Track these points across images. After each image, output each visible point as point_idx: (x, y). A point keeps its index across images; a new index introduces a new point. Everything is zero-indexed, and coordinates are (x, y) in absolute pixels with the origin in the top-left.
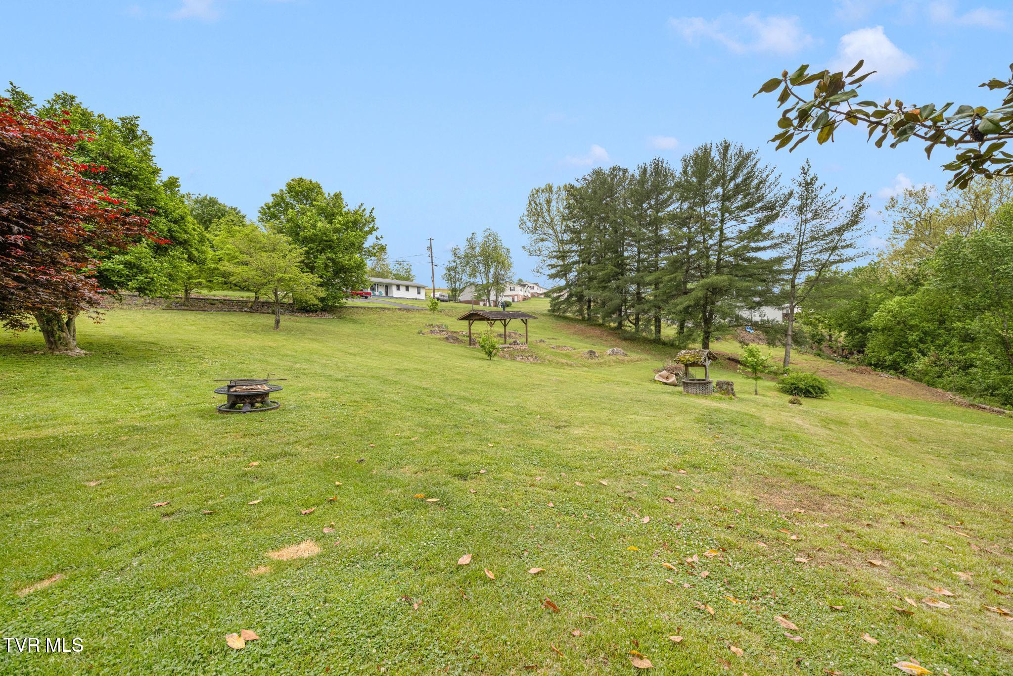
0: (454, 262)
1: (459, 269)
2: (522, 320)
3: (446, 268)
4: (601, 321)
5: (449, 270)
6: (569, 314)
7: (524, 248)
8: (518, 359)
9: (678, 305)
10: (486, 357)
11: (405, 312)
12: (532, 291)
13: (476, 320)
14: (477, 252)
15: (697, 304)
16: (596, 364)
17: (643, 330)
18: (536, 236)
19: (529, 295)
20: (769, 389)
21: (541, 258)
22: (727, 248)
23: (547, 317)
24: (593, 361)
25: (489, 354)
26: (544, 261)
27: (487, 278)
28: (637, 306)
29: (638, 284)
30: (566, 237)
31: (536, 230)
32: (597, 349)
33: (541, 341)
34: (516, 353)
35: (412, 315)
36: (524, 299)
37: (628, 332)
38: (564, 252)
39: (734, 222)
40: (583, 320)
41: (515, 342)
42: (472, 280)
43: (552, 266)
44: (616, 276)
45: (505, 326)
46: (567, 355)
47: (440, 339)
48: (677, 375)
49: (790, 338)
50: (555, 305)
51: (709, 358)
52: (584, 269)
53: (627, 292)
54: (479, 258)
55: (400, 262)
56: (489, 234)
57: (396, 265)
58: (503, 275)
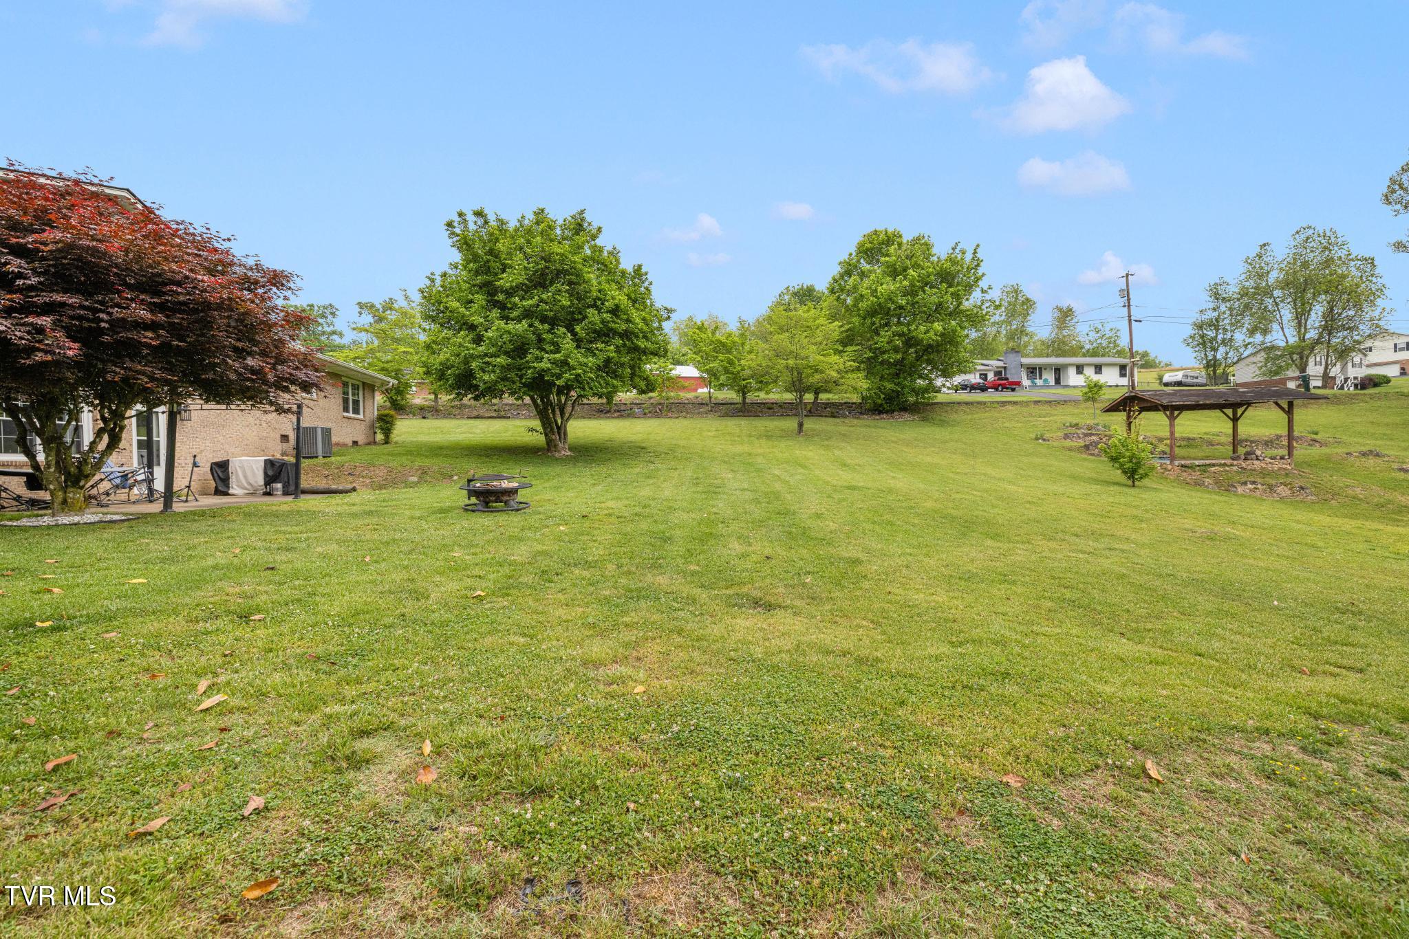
0: (1214, 310)
1: (1225, 322)
2: (1279, 405)
3: (1194, 324)
5: (1200, 327)
8: (1241, 489)
10: (1123, 479)
13: (1143, 410)
14: (1272, 281)
25: (1131, 475)
27: (1301, 331)
33: (1369, 454)
34: (1239, 478)
42: (1258, 339)
45: (1235, 420)
47: (1070, 449)
54: (1277, 293)
55: (1100, 327)
56: (1308, 238)
57: (1091, 334)
58: (1351, 319)
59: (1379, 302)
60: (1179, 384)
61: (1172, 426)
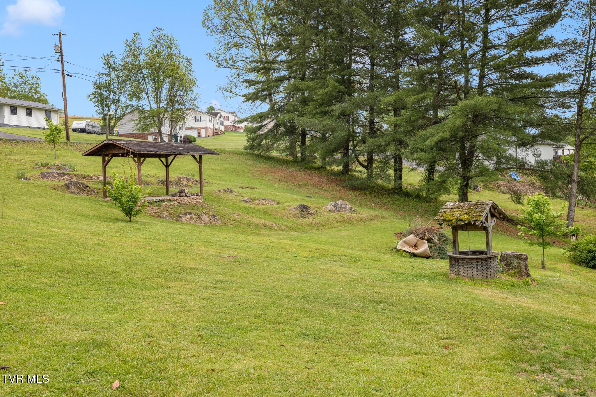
0: (107, 75)
1: (114, 86)
2: (194, 156)
3: (95, 84)
4: (319, 163)
5: (99, 86)
6: (275, 154)
7: (209, 55)
8: (184, 219)
9: (428, 138)
10: (121, 215)
11: (7, 145)
12: (227, 123)
13: (116, 155)
14: (141, 61)
15: (454, 137)
16: (310, 225)
17: (379, 176)
18: (226, 39)
19: (223, 129)
20: (557, 259)
21: (234, 71)
22: (494, 58)
23: (242, 157)
24: (305, 220)
25: (129, 212)
26: (239, 75)
27: (158, 101)
28: (370, 141)
29: (371, 109)
30: (271, 40)
31: (226, 29)
32: (311, 203)
33: (227, 191)
34: (181, 210)
35: (19, 149)
36: (216, 133)
37: (358, 178)
38: (267, 62)
39: (500, 24)
40: (295, 162)
41: (181, 192)
42: (135, 102)
43: (250, 83)
44: (339, 98)
45: (167, 166)
46: (266, 213)
47: (53, 188)
48: (429, 241)
49: (575, 186)
50: (254, 139)
51: (493, 215)
52: (296, 89)
53: (357, 122)
54: (145, 71)
55: (23, 73)
56: (160, 36)
57: (16, 77)
58: (182, 97)
59: (194, 88)
60: (83, 131)
61: (139, 170)
